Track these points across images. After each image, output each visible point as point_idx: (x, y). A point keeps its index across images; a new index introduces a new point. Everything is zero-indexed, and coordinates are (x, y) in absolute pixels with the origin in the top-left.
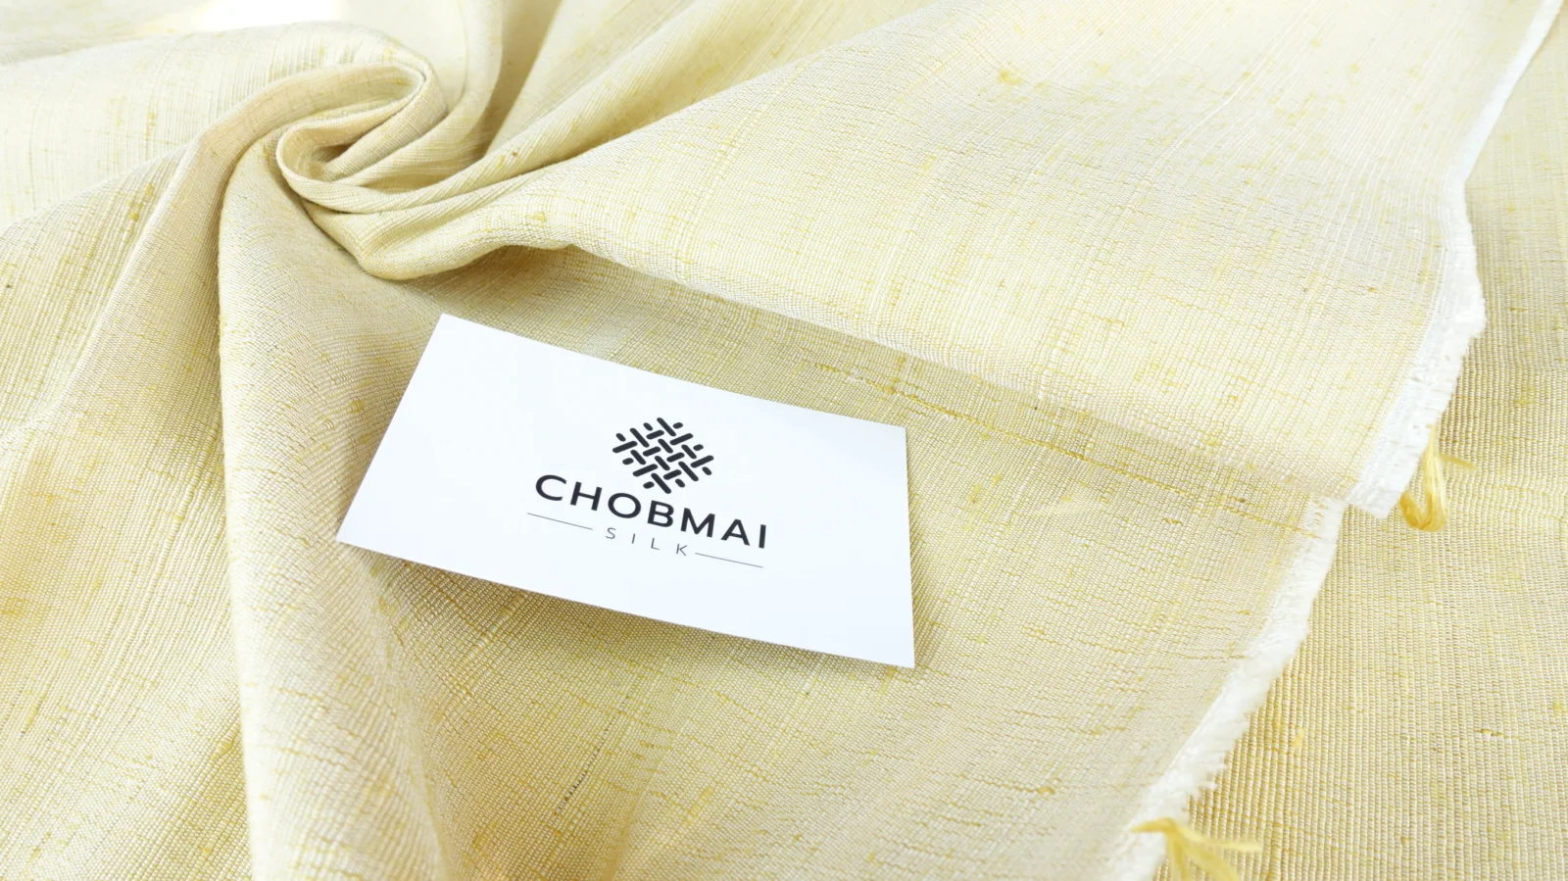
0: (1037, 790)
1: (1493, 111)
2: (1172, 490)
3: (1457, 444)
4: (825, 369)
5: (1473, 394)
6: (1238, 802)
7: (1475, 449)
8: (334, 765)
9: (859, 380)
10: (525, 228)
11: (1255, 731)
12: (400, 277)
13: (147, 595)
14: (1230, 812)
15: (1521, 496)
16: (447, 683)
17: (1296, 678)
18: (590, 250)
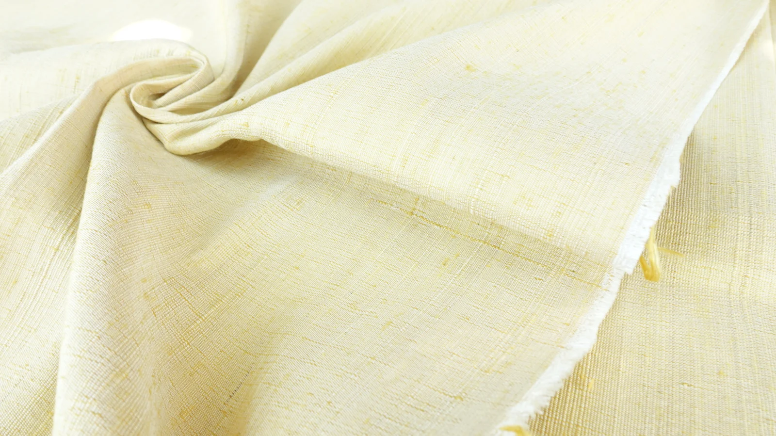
0: (454, 397)
1: (710, 94)
2: (540, 265)
3: (680, 246)
4: (381, 203)
5: (689, 222)
6: (560, 414)
7: (689, 248)
8: (98, 363)
9: (397, 209)
10: (239, 130)
11: (571, 380)
12: (183, 153)
13: (38, 287)
14: (556, 419)
15: (710, 272)
16: (178, 338)
17: (593, 355)
18: (268, 141)
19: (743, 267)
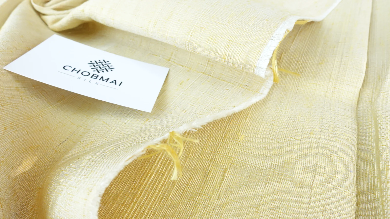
3: (303, 73)
5: (309, 62)
6: (223, 152)
7: (307, 74)
9: (162, 58)
10: (80, 14)
15: (317, 86)
16: (36, 113)
19: (334, 83)
